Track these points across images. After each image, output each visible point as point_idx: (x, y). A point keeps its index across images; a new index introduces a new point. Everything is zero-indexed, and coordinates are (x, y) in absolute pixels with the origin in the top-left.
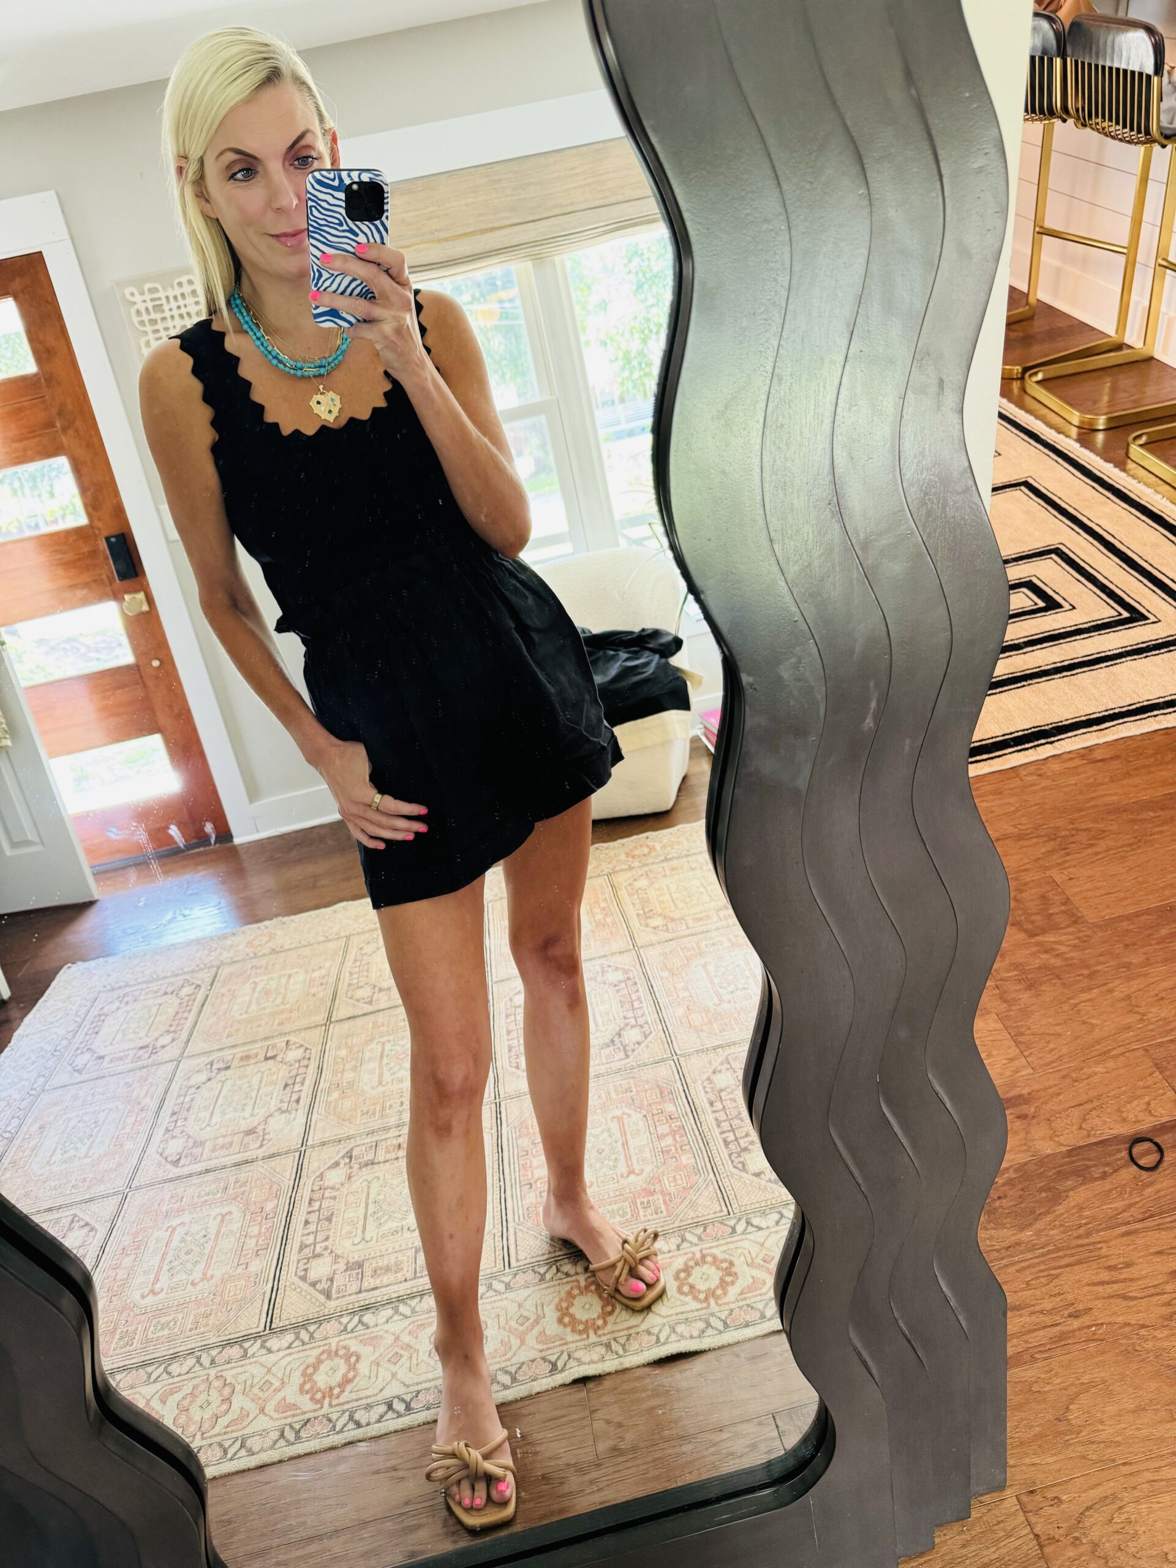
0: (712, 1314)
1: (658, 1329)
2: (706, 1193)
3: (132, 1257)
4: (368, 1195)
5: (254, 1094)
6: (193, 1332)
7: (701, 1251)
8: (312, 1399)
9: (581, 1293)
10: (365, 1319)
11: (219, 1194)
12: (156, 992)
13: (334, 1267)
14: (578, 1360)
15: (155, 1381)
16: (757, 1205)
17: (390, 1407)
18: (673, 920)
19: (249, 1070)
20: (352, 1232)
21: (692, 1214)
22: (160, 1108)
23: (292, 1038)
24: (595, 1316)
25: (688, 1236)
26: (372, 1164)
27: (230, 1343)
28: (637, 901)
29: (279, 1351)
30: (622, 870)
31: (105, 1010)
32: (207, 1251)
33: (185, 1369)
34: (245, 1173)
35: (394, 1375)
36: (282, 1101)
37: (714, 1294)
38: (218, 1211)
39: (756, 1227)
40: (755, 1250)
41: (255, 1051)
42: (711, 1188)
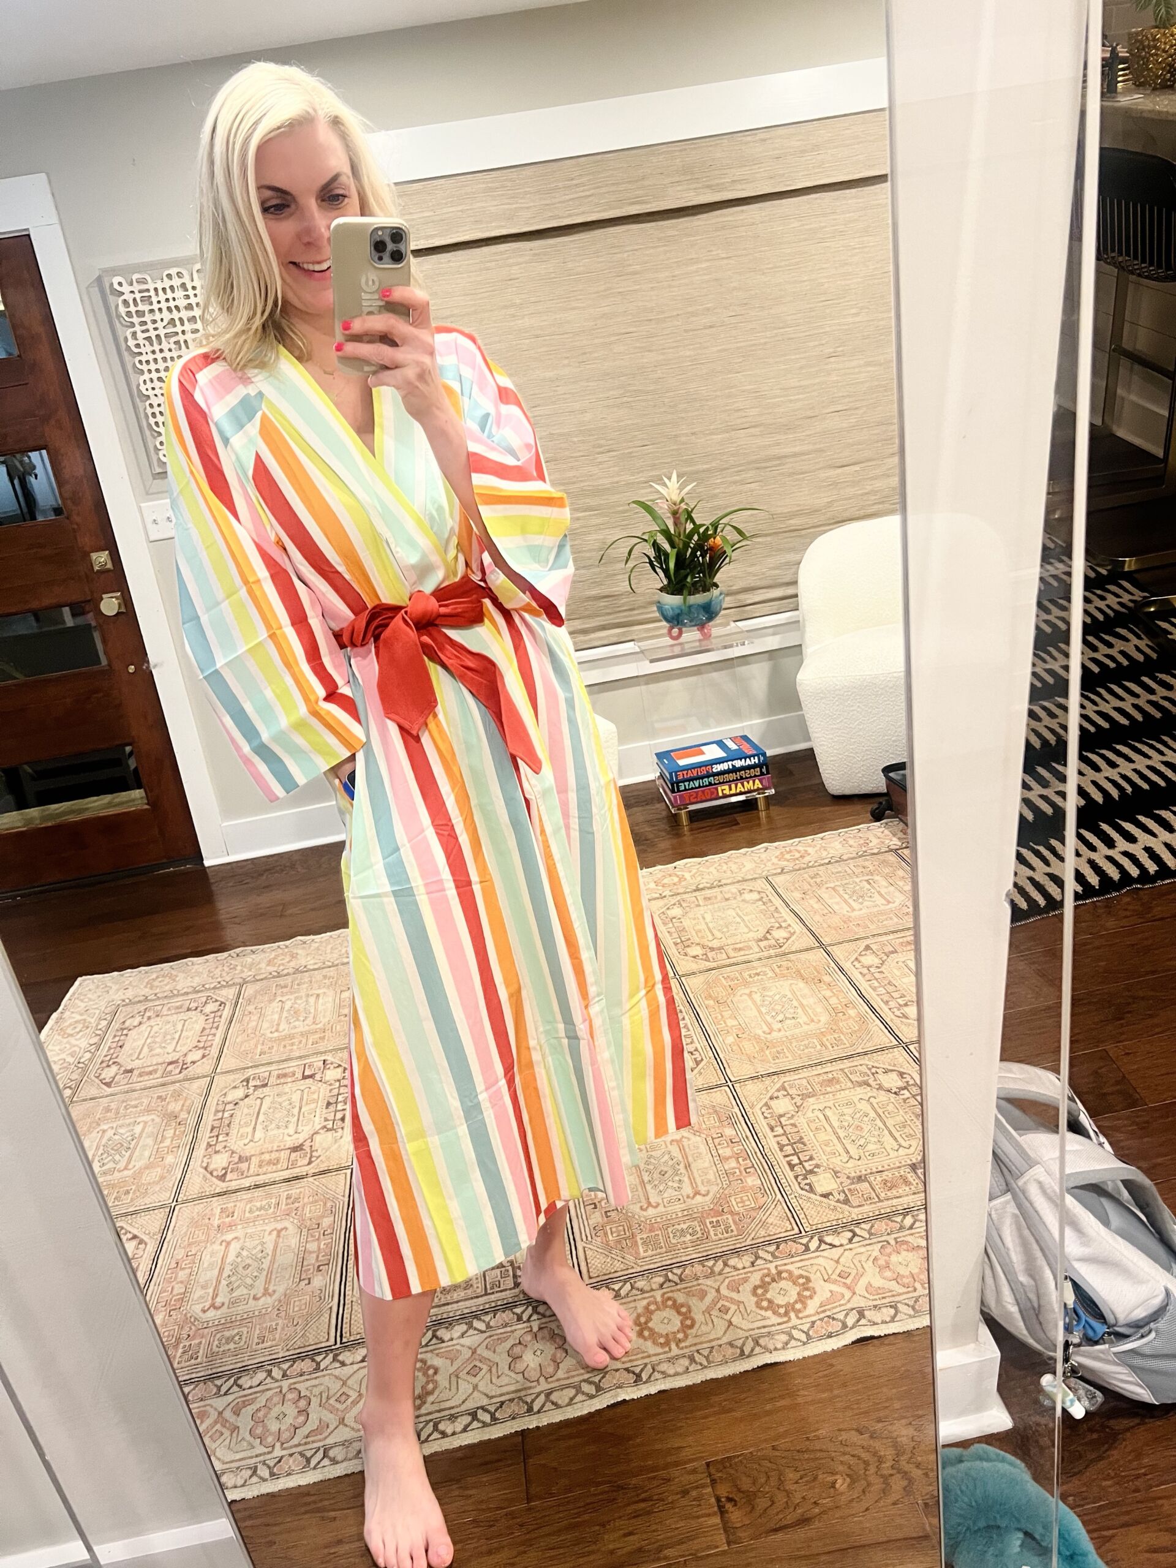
0: (794, 1327)
1: (741, 1341)
2: (775, 1213)
3: (188, 1271)
5: (296, 1111)
6: (261, 1346)
7: (776, 1267)
9: (658, 1309)
11: (272, 1210)
12: (177, 1008)
14: (663, 1373)
15: (225, 1394)
16: (828, 1224)
17: (474, 1416)
19: (286, 1088)
21: (762, 1233)
22: (198, 1123)
23: (329, 1058)
24: (676, 1329)
25: (761, 1253)
27: (300, 1357)
29: (353, 1364)
31: (127, 1024)
32: (265, 1266)
33: (255, 1382)
34: (295, 1189)
35: (475, 1387)
36: (326, 1120)
37: (793, 1309)
38: (273, 1226)
39: (830, 1245)
40: (830, 1266)
41: (291, 1069)
42: (779, 1208)
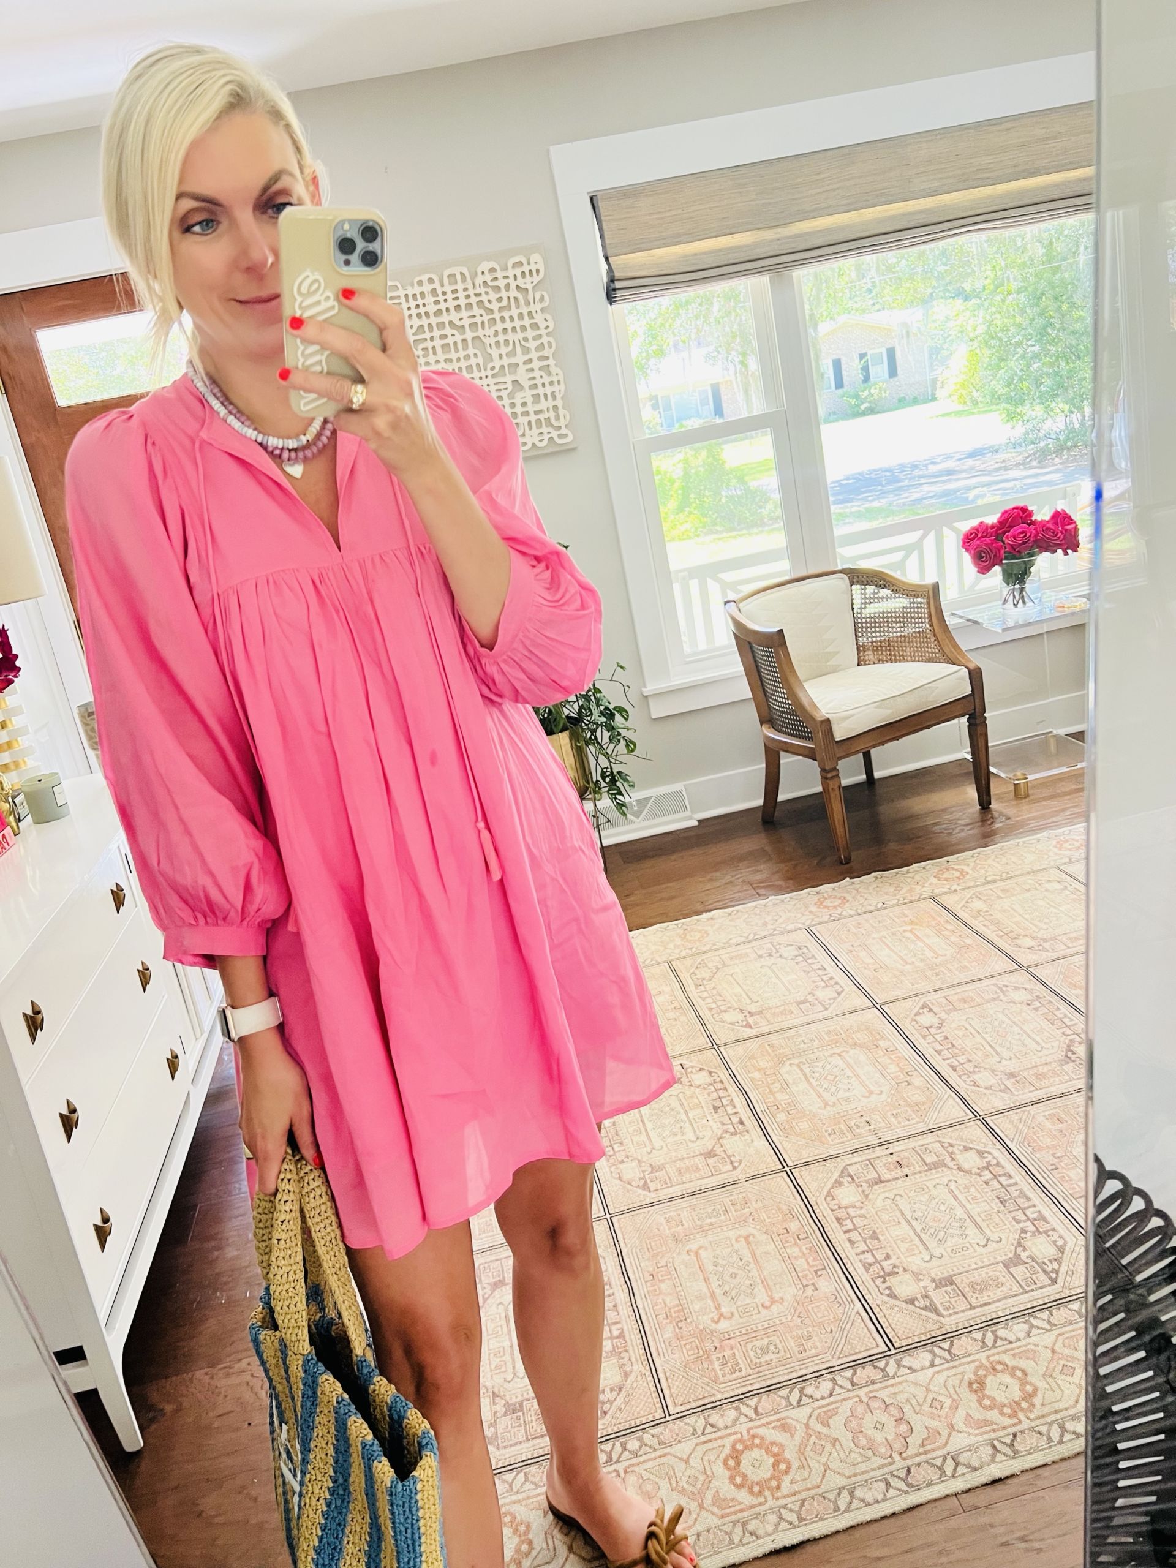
3: (669, 1282)
4: (902, 1214)
5: (684, 1118)
6: (804, 1354)
8: (1002, 1414)
10: (1001, 1333)
11: (723, 1217)
13: (921, 1284)
15: (799, 1406)
18: (1045, 940)
20: (913, 1250)
26: (882, 1182)
27: (858, 1364)
28: (986, 923)
29: (922, 1369)
30: (946, 893)
33: (825, 1391)
34: (737, 1194)
36: (723, 1124)
38: (735, 1232)
